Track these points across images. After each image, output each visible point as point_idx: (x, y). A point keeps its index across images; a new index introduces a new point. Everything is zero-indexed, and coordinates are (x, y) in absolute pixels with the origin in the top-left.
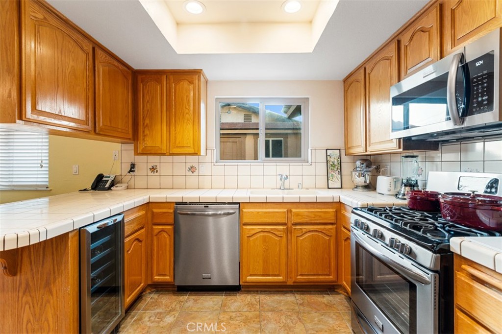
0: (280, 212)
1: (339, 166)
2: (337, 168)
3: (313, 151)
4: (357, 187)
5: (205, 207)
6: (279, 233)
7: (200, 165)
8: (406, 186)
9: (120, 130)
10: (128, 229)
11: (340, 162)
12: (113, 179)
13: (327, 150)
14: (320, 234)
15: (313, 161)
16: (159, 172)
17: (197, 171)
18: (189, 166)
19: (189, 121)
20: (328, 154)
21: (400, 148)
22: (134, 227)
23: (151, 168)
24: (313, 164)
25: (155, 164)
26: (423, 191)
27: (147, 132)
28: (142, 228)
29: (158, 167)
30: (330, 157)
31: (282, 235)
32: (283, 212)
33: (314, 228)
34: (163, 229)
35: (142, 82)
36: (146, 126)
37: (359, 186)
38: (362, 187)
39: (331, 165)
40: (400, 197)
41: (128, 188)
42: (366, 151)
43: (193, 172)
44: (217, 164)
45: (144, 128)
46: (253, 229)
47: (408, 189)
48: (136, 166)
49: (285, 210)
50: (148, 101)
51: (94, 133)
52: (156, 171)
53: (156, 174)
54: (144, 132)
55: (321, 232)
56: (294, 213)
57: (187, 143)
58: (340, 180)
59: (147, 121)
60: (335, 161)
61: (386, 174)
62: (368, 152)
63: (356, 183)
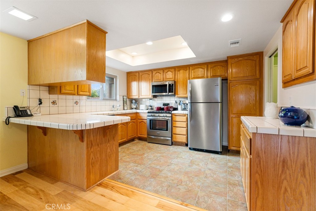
2: (126, 103)
3: (119, 96)
4: (132, 109)
7: (80, 101)
11: (127, 101)
12: (29, 109)
13: (123, 96)
15: (119, 100)
16: (57, 104)
17: (79, 104)
18: (75, 101)
20: (124, 98)
21: (152, 97)
23: (52, 102)
29: (57, 101)
39: (124, 102)
43: (77, 105)
44: (88, 100)
48: (42, 101)
52: (55, 104)
55: (133, 122)
57: (86, 90)
58: (127, 107)
60: (125, 100)
61: (140, 104)
62: (140, 98)
63: (132, 108)
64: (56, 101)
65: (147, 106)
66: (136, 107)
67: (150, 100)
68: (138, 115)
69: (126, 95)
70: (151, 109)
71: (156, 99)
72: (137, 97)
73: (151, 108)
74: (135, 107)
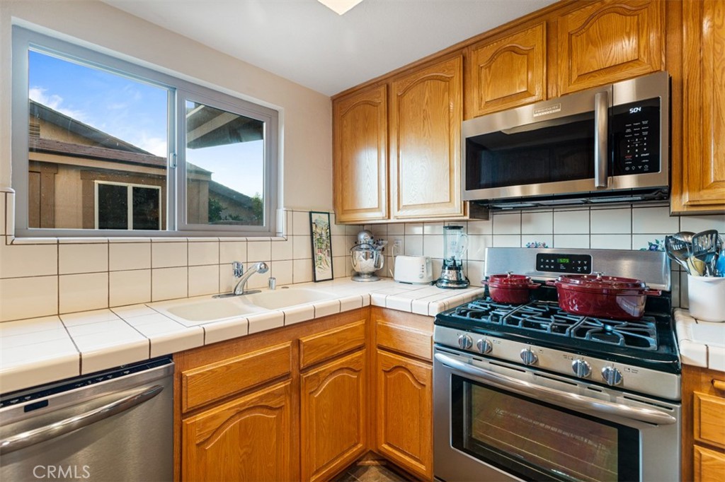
0: (280, 350)
1: (329, 241)
2: (327, 246)
3: (290, 213)
4: (358, 275)
5: (30, 407)
6: (277, 400)
8: (450, 268)
11: (330, 235)
13: (311, 213)
14: (345, 374)
15: (290, 233)
20: (313, 221)
21: (465, 214)
24: (290, 238)
26: (509, 275)
30: (316, 226)
31: (283, 404)
32: (284, 349)
33: (336, 366)
37: (364, 274)
38: (368, 274)
39: (318, 239)
40: (444, 285)
42: (389, 218)
46: (213, 418)
47: (453, 272)
49: (288, 344)
55: (347, 368)
56: (305, 344)
58: (330, 265)
60: (323, 232)
61: (397, 253)
62: (392, 220)
63: (358, 269)
65: (431, 262)
66: (377, 266)
67: (449, 232)
68: (380, 322)
69: (329, 206)
70: (459, 282)
71: (484, 226)
72: (377, 217)
73: (454, 278)
74: (372, 269)
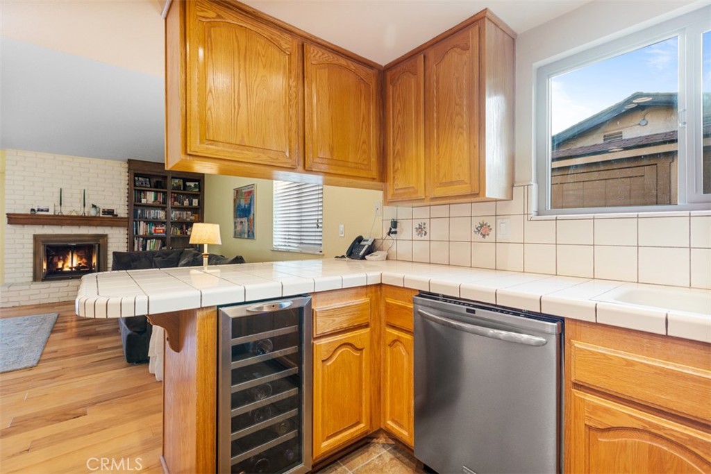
5: (468, 310)
7: (499, 221)
9: (350, 165)
10: (322, 325)
12: (370, 244)
16: (428, 234)
17: (492, 233)
18: (477, 222)
19: (462, 127)
22: (340, 321)
23: (418, 227)
25: (423, 221)
27: (398, 164)
28: (367, 326)
29: (427, 226)
34: (398, 337)
35: (391, 83)
36: (397, 154)
41: (387, 258)
43: (484, 236)
44: (540, 217)
45: (394, 158)
46: (606, 410)
48: (398, 224)
50: (399, 112)
51: (303, 171)
52: (424, 232)
53: (424, 238)
54: (394, 165)
57: (459, 175)
59: (398, 147)
64: (425, 224)
